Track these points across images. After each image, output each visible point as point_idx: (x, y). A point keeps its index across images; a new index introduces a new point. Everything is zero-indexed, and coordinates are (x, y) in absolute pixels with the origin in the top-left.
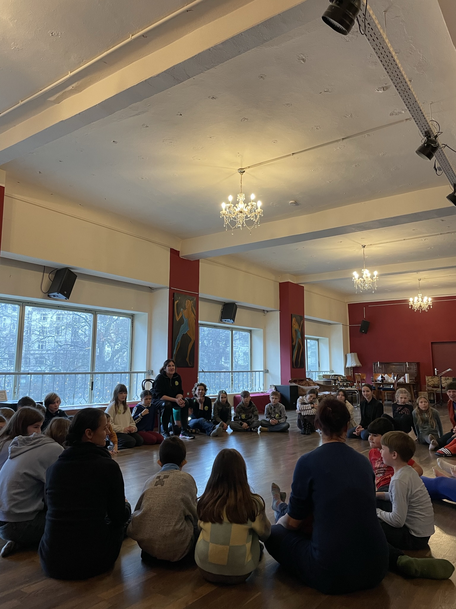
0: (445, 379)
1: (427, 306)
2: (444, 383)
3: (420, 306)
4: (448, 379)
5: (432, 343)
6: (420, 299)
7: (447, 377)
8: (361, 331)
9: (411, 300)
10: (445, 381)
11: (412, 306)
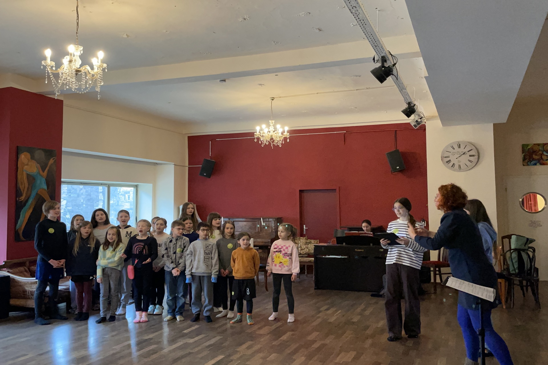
0: (306, 242)
1: (282, 139)
2: (304, 248)
3: (272, 139)
4: (310, 243)
5: (301, 191)
6: (272, 129)
7: (309, 241)
8: (202, 174)
9: (258, 128)
10: (306, 245)
11: (258, 139)
